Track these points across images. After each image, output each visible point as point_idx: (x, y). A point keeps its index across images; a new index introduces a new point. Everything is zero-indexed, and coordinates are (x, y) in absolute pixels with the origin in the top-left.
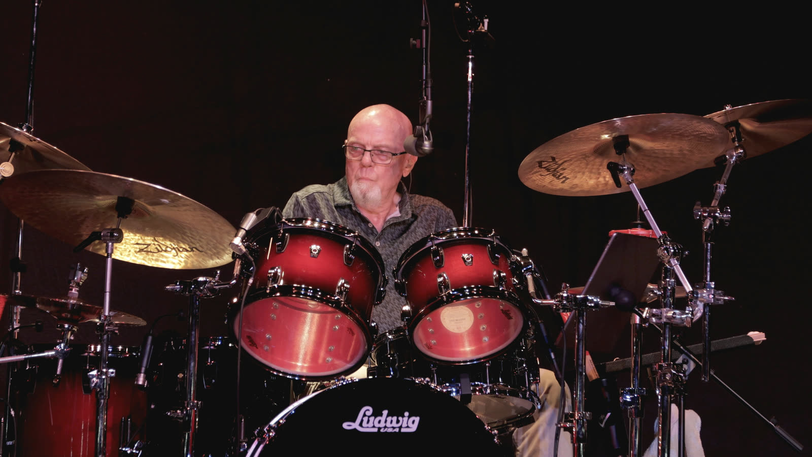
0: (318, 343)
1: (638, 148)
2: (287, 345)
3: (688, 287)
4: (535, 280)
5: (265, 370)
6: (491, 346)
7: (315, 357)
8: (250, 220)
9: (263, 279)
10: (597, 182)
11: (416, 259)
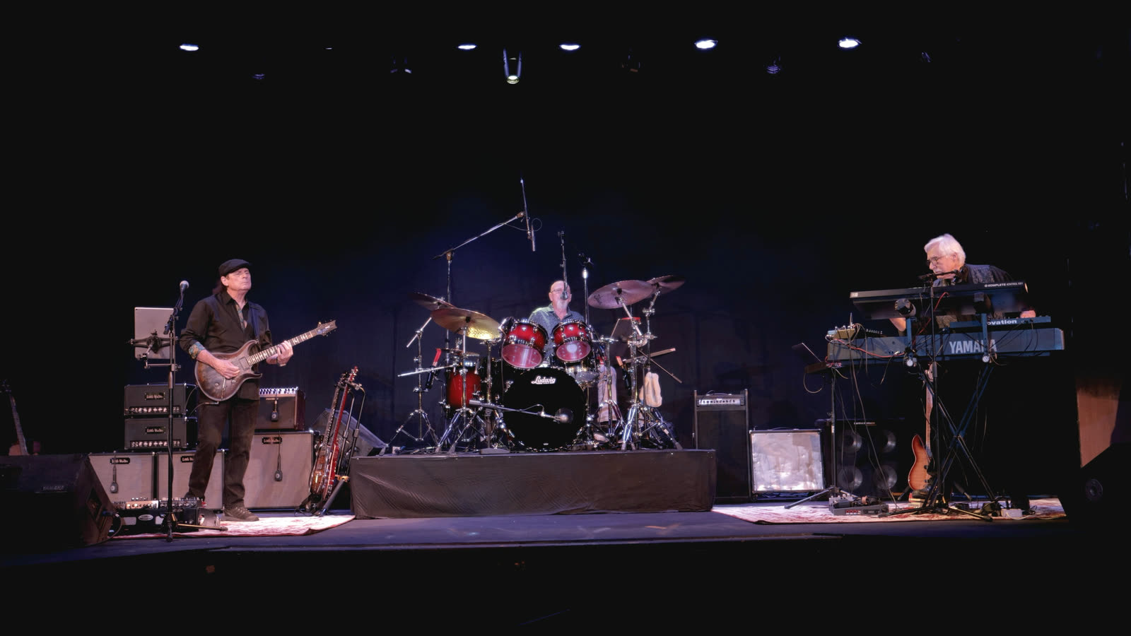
0: (528, 358)
1: (625, 293)
2: (518, 359)
3: (640, 334)
4: (593, 335)
5: (511, 368)
7: (528, 362)
8: (504, 321)
9: (508, 339)
10: (612, 304)
11: (556, 330)
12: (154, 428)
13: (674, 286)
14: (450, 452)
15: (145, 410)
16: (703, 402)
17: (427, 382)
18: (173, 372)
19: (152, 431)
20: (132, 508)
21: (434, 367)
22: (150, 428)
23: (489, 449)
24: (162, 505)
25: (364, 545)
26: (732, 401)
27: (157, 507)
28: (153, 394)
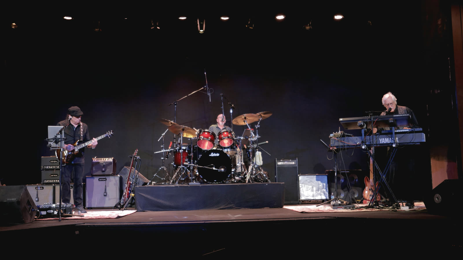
0: (208, 145)
1: (247, 119)
2: (204, 146)
3: (254, 136)
5: (201, 149)
6: (230, 145)
7: (208, 147)
8: (198, 130)
9: (200, 138)
10: (242, 123)
11: (220, 134)
12: (53, 175)
13: (268, 116)
14: (176, 184)
15: (50, 167)
16: (279, 163)
17: (167, 155)
18: (61, 152)
20: (45, 207)
21: (169, 149)
22: (52, 175)
23: (192, 183)
24: (57, 206)
25: (140, 222)
26: (291, 163)
27: (55, 207)
28: (53, 161)
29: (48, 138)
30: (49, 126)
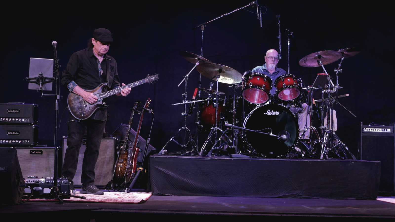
0: (259, 97)
1: (323, 57)
2: (253, 98)
3: (333, 85)
4: (302, 84)
5: (248, 103)
6: (294, 98)
7: (258, 100)
8: (245, 73)
9: (248, 85)
10: (315, 64)
11: (278, 80)
12: (13, 132)
13: (352, 54)
14: (208, 155)
15: (7, 120)
16: (366, 130)
17: (190, 110)
18: (58, 100)
19: (11, 133)
20: (29, 182)
21: (193, 100)
22: (11, 132)
23: (236, 154)
24: (47, 182)
25: (185, 211)
26: (385, 129)
27: (44, 182)
28: (13, 110)
29: (28, 76)
30: (31, 58)
